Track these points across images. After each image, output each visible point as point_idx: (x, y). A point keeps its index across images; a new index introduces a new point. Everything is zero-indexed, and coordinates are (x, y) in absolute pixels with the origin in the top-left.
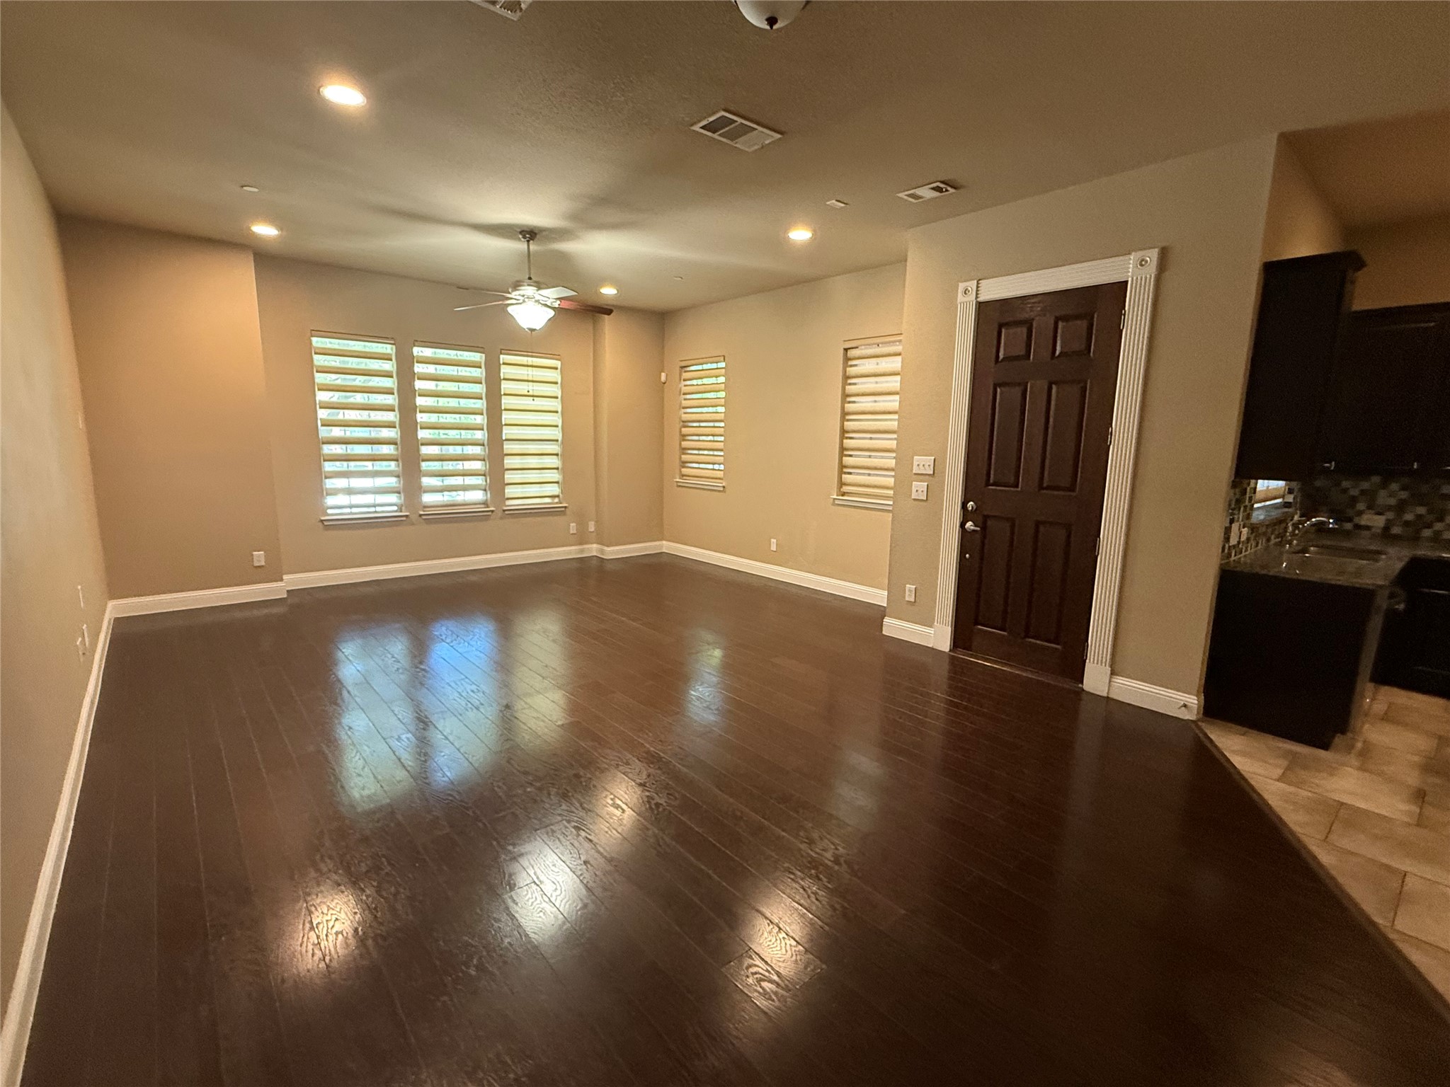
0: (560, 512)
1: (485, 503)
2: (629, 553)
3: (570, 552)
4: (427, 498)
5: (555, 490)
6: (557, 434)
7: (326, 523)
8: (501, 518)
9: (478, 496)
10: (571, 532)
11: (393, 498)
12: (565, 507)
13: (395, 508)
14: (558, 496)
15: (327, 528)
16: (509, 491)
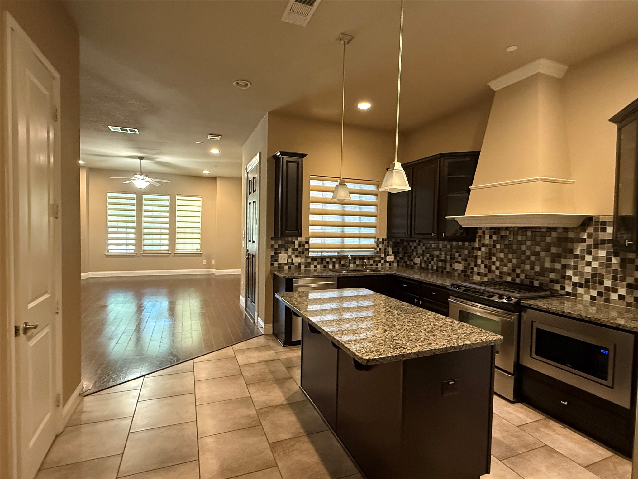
0: (200, 255)
1: (168, 251)
2: (228, 273)
3: (203, 272)
4: (146, 248)
5: (199, 247)
6: (199, 225)
7: (107, 255)
8: (174, 257)
9: (166, 248)
10: (204, 263)
11: (133, 247)
12: (201, 253)
13: (133, 251)
14: (199, 249)
15: (107, 256)
16: (177, 247)
